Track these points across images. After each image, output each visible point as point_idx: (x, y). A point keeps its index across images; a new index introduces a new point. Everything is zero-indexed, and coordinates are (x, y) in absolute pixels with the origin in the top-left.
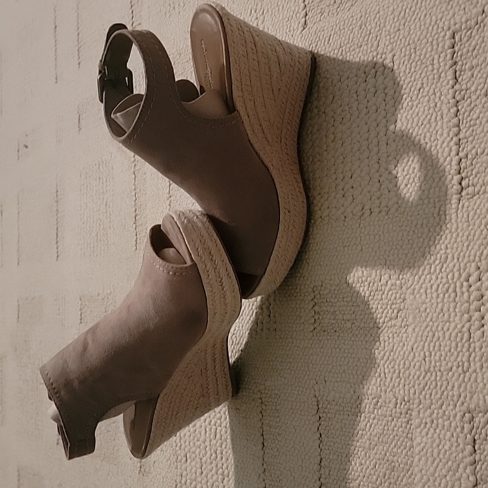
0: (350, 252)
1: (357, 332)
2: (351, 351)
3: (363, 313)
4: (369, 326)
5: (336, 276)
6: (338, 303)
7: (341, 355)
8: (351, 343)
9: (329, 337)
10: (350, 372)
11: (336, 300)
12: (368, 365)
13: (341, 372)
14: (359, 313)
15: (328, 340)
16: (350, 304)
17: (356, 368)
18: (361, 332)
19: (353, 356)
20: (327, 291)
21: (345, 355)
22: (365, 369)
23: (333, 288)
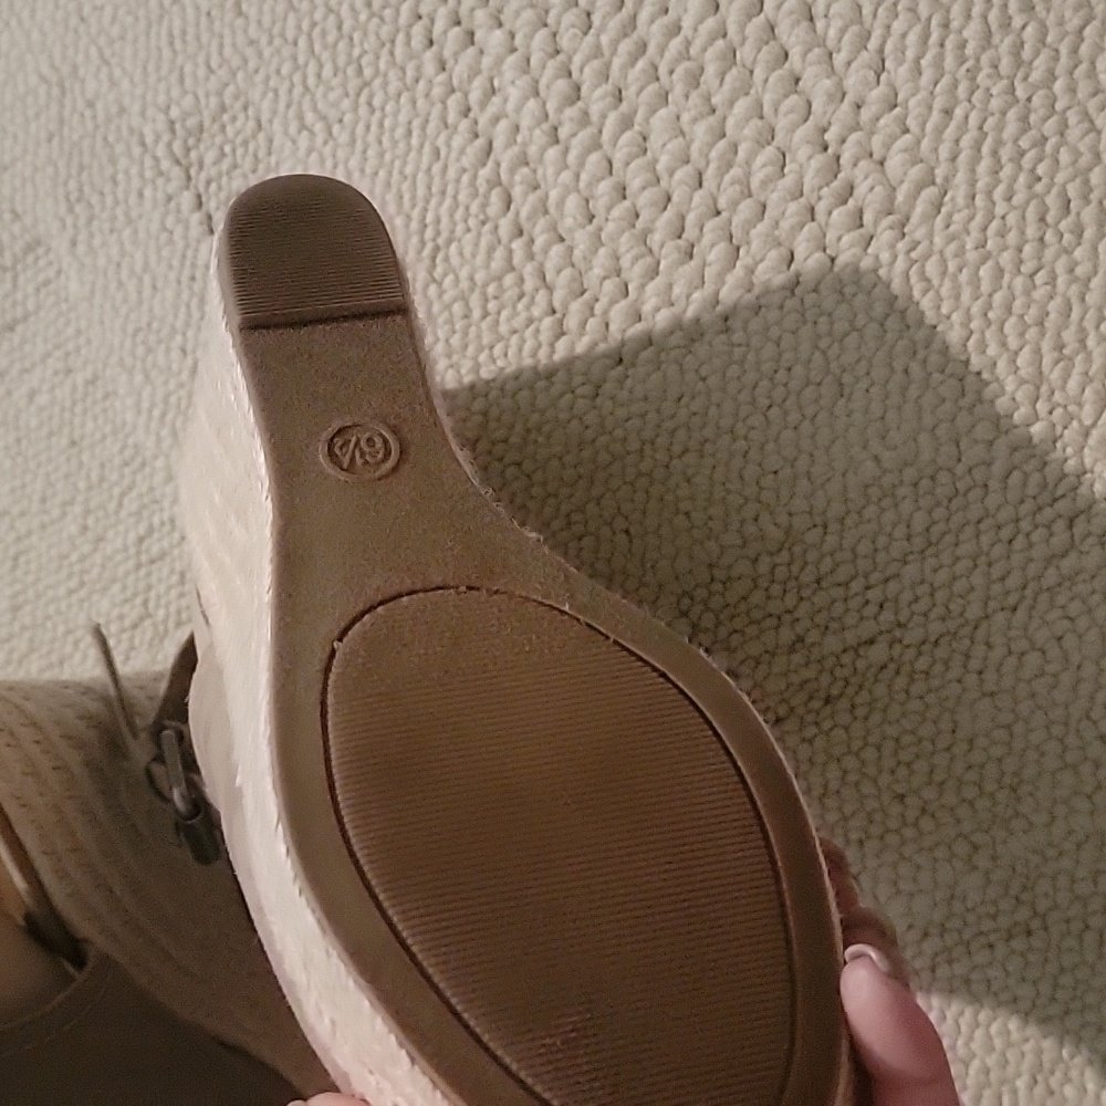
0: (794, 417)
1: (922, 664)
2: (926, 730)
3: (923, 589)
4: (967, 622)
5: (765, 519)
6: (804, 606)
7: (888, 763)
8: (915, 705)
9: (811, 731)
10: (950, 799)
11: (790, 601)
12: (1018, 745)
13: (910, 820)
14: (907, 596)
15: (810, 741)
16: (856, 586)
17: (971, 776)
18: (941, 653)
19: (941, 744)
20: (740, 588)
21: (904, 756)
22: (1010, 765)
23: (764, 566)
